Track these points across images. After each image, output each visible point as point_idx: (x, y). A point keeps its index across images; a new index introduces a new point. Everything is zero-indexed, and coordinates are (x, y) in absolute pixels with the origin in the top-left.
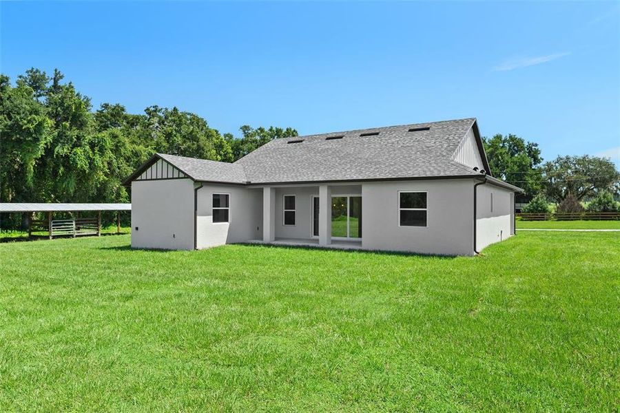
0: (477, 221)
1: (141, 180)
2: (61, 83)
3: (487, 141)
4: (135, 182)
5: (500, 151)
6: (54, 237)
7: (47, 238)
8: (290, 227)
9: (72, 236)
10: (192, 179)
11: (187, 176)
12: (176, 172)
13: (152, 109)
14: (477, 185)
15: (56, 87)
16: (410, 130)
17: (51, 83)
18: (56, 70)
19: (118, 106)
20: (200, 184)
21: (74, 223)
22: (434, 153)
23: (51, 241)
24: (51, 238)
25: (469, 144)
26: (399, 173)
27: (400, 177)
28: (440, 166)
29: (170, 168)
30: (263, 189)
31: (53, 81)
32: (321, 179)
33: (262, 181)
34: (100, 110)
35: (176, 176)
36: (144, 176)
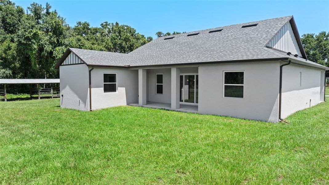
0: (282, 94)
1: (64, 65)
2: (51, 11)
3: (314, 36)
4: (61, 66)
5: (324, 42)
6: (41, 98)
7: (37, 98)
8: (159, 95)
9: (51, 97)
10: (86, 64)
11: (84, 63)
12: (80, 60)
13: (105, 24)
14: (282, 66)
15: (48, 13)
16: (243, 27)
17: (45, 11)
18: (47, 4)
19: (86, 23)
20: (92, 67)
21: (52, 90)
22: (254, 42)
23: (39, 100)
24: (39, 98)
25: (288, 35)
26: (224, 58)
27: (224, 60)
28: (255, 52)
29: (77, 58)
30: (138, 70)
31: (46, 9)
32: (172, 63)
33: (137, 65)
34: (76, 25)
35: (80, 62)
36: (65, 63)
